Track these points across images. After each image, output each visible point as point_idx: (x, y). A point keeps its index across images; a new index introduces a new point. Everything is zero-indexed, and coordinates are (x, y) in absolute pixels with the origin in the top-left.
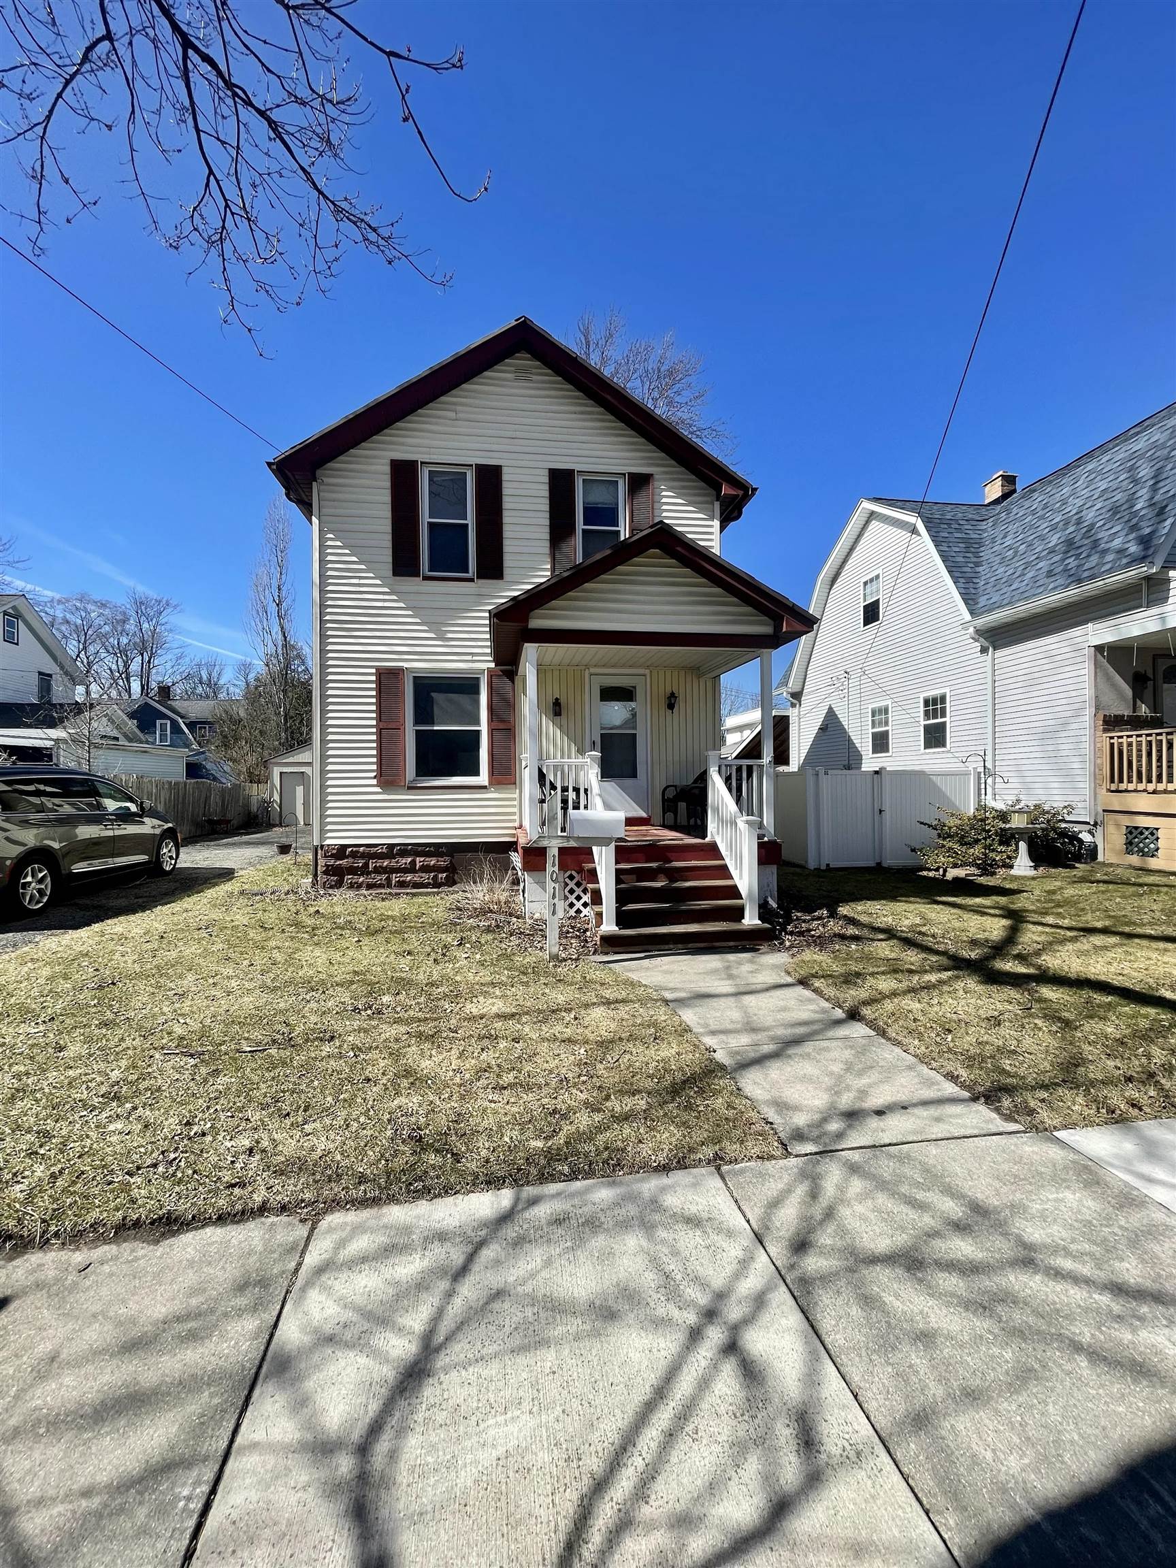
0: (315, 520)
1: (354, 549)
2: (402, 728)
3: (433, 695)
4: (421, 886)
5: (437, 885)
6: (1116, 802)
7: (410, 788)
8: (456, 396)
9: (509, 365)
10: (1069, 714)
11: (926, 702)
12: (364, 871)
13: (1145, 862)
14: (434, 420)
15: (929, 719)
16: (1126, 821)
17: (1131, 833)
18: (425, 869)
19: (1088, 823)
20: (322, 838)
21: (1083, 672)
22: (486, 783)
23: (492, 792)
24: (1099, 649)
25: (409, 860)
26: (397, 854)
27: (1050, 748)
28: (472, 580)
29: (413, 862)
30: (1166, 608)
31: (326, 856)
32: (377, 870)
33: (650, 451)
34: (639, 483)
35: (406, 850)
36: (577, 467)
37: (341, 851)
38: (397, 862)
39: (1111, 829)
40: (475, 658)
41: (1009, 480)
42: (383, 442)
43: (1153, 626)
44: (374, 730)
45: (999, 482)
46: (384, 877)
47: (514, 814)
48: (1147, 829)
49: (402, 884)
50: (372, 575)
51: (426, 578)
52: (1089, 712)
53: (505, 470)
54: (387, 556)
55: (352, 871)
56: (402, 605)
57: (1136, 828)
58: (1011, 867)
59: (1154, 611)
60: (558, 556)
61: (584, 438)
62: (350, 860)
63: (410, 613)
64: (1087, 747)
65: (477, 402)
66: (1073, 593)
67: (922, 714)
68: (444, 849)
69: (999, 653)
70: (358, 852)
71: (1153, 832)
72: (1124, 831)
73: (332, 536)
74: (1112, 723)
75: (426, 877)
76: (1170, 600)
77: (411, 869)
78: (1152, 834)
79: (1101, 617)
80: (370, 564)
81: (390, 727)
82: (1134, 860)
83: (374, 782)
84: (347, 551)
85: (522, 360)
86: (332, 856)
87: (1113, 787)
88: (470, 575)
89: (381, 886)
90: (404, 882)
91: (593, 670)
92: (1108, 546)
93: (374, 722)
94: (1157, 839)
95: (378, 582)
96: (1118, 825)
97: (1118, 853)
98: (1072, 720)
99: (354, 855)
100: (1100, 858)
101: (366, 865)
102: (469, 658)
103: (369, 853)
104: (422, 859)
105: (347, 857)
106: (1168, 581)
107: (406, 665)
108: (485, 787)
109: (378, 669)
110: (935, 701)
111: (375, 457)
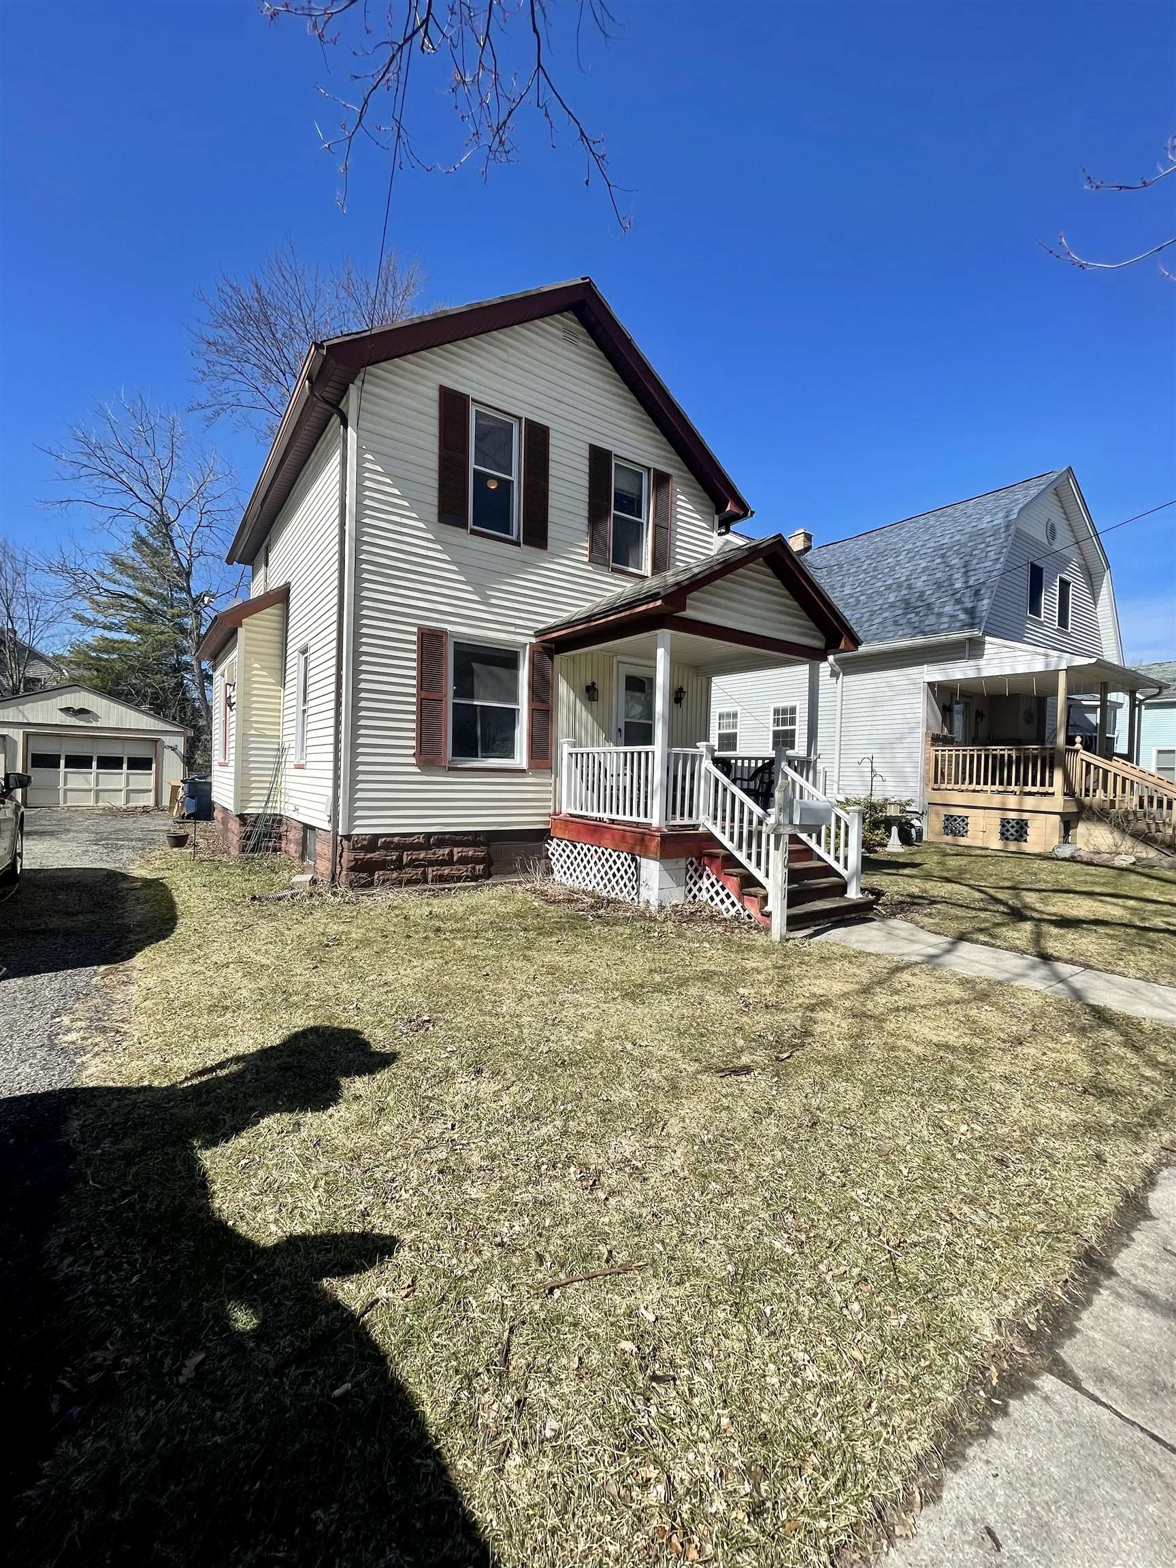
0: (351, 433)
1: (398, 480)
2: (444, 699)
3: (475, 665)
4: (459, 879)
5: (474, 878)
6: (938, 797)
7: (451, 769)
8: (505, 335)
9: (558, 321)
10: (906, 731)
11: (776, 712)
12: (399, 865)
13: (956, 840)
14: (483, 354)
15: (778, 725)
16: (944, 811)
17: (947, 820)
18: (464, 861)
19: (917, 813)
20: (351, 826)
21: (918, 700)
22: (525, 766)
23: (531, 776)
24: (931, 685)
25: (447, 851)
26: (434, 844)
27: (888, 756)
28: (517, 544)
29: (451, 854)
30: (982, 662)
31: (354, 849)
32: (412, 864)
33: (669, 452)
34: (661, 480)
35: (443, 840)
36: (615, 451)
37: (373, 842)
38: (434, 854)
39: (933, 817)
40: (517, 630)
41: (808, 537)
42: (431, 361)
43: (971, 674)
44: (414, 700)
45: (802, 537)
46: (421, 870)
47: (549, 800)
48: (960, 817)
49: (441, 879)
50: (415, 515)
51: (473, 532)
52: (921, 730)
53: (552, 433)
54: (432, 497)
55: (382, 865)
56: (446, 557)
57: (952, 816)
58: (886, 846)
59: (971, 663)
60: (596, 537)
61: (619, 422)
62: (383, 852)
63: (455, 568)
64: (919, 757)
65: (528, 349)
66: (919, 641)
67: (771, 721)
68: (481, 838)
69: (847, 678)
70: (391, 842)
71: (964, 819)
72: (943, 818)
73: (370, 457)
74: (936, 740)
75: (464, 870)
76: (985, 657)
77: (449, 862)
78: (963, 821)
79: (933, 662)
80: (415, 504)
81: (432, 697)
82: (949, 839)
83: (413, 760)
84: (388, 481)
85: (568, 321)
86: (363, 848)
87: (936, 786)
88: (514, 538)
89: (416, 882)
90: (441, 876)
91: (620, 658)
92: (941, 610)
93: (414, 691)
94: (967, 824)
95: (422, 525)
96: (937, 814)
97: (938, 834)
98: (907, 735)
99: (387, 846)
100: (925, 838)
101: (400, 858)
102: (512, 629)
103: (403, 843)
104: (460, 849)
105: (379, 849)
106: (984, 643)
107: (449, 628)
108: (523, 771)
109: (420, 628)
110: (785, 711)
111: (421, 376)
